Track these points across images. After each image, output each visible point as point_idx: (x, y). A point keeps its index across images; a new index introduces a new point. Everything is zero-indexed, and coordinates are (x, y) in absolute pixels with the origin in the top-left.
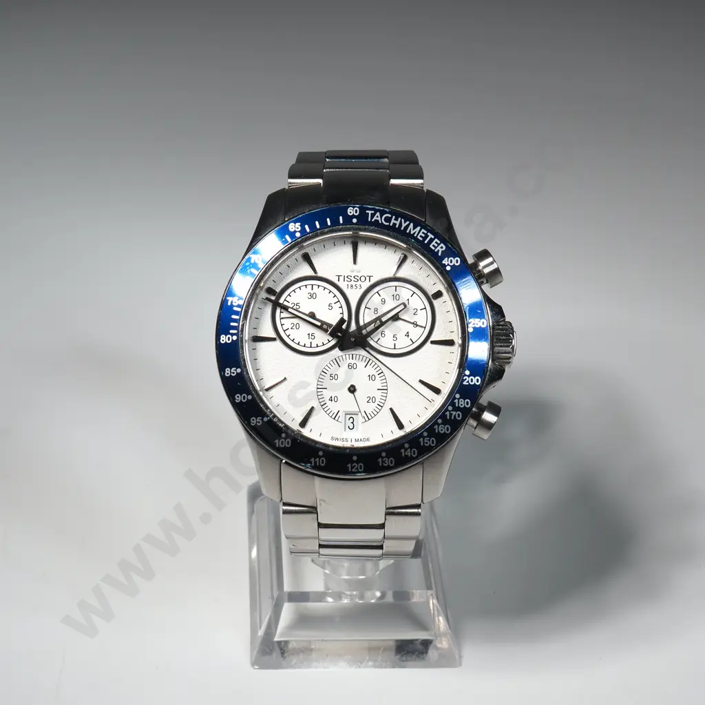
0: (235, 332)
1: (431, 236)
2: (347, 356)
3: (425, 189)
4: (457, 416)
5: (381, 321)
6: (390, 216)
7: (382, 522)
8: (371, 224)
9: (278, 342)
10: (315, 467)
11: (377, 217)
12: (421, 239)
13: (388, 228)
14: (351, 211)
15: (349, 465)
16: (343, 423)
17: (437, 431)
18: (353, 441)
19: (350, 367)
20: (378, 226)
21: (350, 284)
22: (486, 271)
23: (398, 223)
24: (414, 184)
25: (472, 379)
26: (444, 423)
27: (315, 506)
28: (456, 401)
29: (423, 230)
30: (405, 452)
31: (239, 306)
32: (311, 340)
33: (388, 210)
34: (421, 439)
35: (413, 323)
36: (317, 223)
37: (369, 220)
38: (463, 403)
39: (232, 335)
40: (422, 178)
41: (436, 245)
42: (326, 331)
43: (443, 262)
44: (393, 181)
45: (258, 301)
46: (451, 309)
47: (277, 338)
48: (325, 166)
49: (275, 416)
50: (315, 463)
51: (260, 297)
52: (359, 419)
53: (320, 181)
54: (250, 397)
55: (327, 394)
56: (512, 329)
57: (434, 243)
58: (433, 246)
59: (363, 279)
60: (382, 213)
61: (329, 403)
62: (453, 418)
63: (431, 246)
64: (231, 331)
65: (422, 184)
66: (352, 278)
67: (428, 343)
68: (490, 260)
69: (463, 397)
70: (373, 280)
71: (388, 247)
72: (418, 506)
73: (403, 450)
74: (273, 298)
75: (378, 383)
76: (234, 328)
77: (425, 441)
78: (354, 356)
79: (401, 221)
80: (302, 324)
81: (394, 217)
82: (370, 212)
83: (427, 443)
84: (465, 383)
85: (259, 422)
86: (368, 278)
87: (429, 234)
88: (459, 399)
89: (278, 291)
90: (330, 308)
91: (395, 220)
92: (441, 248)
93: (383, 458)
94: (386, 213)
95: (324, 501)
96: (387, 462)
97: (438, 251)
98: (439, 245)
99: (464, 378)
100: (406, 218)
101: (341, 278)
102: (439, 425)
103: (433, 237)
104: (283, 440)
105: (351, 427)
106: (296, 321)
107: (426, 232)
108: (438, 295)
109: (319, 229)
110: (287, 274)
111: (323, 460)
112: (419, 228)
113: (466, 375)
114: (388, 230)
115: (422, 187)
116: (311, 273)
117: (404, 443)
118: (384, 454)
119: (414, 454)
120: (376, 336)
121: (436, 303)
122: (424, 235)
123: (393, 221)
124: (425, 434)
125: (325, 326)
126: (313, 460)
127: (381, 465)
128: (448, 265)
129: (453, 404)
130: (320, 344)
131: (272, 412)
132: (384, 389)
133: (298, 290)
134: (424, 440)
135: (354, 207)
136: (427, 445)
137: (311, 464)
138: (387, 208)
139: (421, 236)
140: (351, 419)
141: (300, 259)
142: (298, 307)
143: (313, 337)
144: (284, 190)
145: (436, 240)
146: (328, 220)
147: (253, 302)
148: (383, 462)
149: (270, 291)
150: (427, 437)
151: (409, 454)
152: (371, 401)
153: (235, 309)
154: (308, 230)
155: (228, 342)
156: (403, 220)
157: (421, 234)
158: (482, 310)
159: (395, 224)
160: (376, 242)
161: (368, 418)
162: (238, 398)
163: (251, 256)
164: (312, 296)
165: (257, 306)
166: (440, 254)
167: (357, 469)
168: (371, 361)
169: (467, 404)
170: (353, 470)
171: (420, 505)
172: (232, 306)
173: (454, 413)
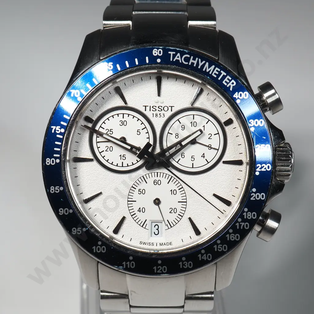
0: (58, 156)
1: (223, 73)
2: (153, 174)
3: (217, 29)
4: (245, 226)
5: (181, 145)
6: (189, 56)
7: (182, 305)
8: (173, 63)
9: (95, 163)
10: (127, 269)
11: (178, 57)
12: (215, 76)
13: (187, 66)
14: (156, 52)
15: (155, 268)
16: (150, 230)
17: (228, 239)
18: (158, 244)
19: (155, 183)
20: (178, 66)
21: (155, 113)
22: (269, 101)
23: (195, 62)
24: (207, 26)
25: (258, 196)
26: (234, 232)
27: (127, 294)
28: (245, 214)
29: (217, 69)
30: (202, 256)
31: (61, 134)
32: (122, 161)
33: (187, 51)
34: (215, 246)
35: (208, 146)
36: (127, 62)
37: (171, 60)
38: (250, 215)
39: (56, 158)
40: (214, 19)
41: (228, 81)
42: (135, 153)
43: (234, 96)
44: (191, 23)
45: (78, 128)
46: (240, 134)
47: (94, 159)
48: (134, 9)
49: (92, 227)
50: (127, 265)
51: (79, 124)
52: (163, 227)
53: (130, 23)
54: (71, 211)
55: (136, 206)
56: (291, 151)
57: (226, 80)
58: (226, 82)
59: (166, 109)
60: (182, 54)
61: (138, 213)
62: (242, 228)
63: (224, 82)
64: (55, 155)
65: (215, 25)
66: (157, 108)
67: (221, 163)
68: (272, 92)
69: (250, 210)
70: (175, 110)
71: (187, 82)
72: (212, 293)
73: (200, 256)
74: (90, 125)
75: (179, 197)
76: (57, 152)
77: (219, 247)
78: (159, 174)
79: (198, 60)
80: (114, 146)
81: (192, 57)
82: (172, 53)
83: (220, 249)
84: (252, 199)
85: (79, 232)
86: (170, 108)
87: (222, 72)
88: (247, 212)
89: (94, 119)
90: (139, 133)
91: (193, 60)
92: (232, 84)
93: (183, 262)
94: (186, 53)
95: (135, 292)
96: (187, 265)
97: (230, 86)
98: (230, 81)
99: (252, 195)
100: (203, 58)
101: (148, 108)
102: (230, 234)
103: (225, 74)
104: (99, 247)
105: (156, 233)
106: (109, 144)
107: (219, 70)
108: (229, 122)
109: (129, 68)
110: (102, 105)
111: (133, 264)
112: (213, 66)
113: (253, 192)
114: (187, 69)
115: (215, 28)
116: (122, 104)
117: (201, 250)
118: (184, 259)
119: (209, 258)
120: (178, 157)
121: (227, 128)
122: (217, 73)
123: (191, 61)
124: (219, 242)
125: (134, 150)
126: (124, 263)
127: (181, 267)
128: (238, 98)
129: (242, 216)
130: (130, 164)
131: (89, 223)
132: (184, 202)
133: (111, 119)
134: (217, 247)
135: (158, 49)
136: (220, 251)
137: (123, 266)
138: (186, 50)
139: (215, 74)
140: (157, 227)
141: (113, 92)
142: (111, 133)
143: (124, 158)
144: (99, 31)
145: (228, 77)
146: (136, 60)
147: (73, 129)
148: (183, 265)
149: (88, 119)
150: (220, 244)
151: (205, 259)
152: (173, 211)
153: (58, 136)
154: (119, 69)
155: (52, 164)
156: (200, 60)
157: (215, 72)
158: (267, 136)
159: (193, 64)
160: (177, 77)
161: (170, 226)
162: (62, 211)
163: (71, 91)
164: (123, 123)
165: (77, 131)
166: (231, 89)
167: (161, 270)
168: (173, 178)
169: (254, 216)
170: (159, 272)
171: (213, 292)
172: (55, 133)
173: (243, 224)
